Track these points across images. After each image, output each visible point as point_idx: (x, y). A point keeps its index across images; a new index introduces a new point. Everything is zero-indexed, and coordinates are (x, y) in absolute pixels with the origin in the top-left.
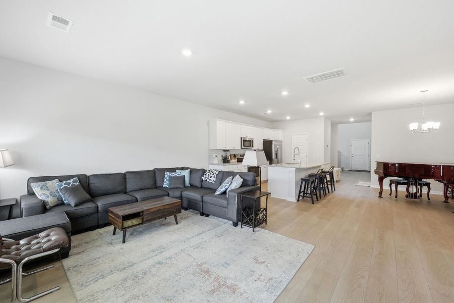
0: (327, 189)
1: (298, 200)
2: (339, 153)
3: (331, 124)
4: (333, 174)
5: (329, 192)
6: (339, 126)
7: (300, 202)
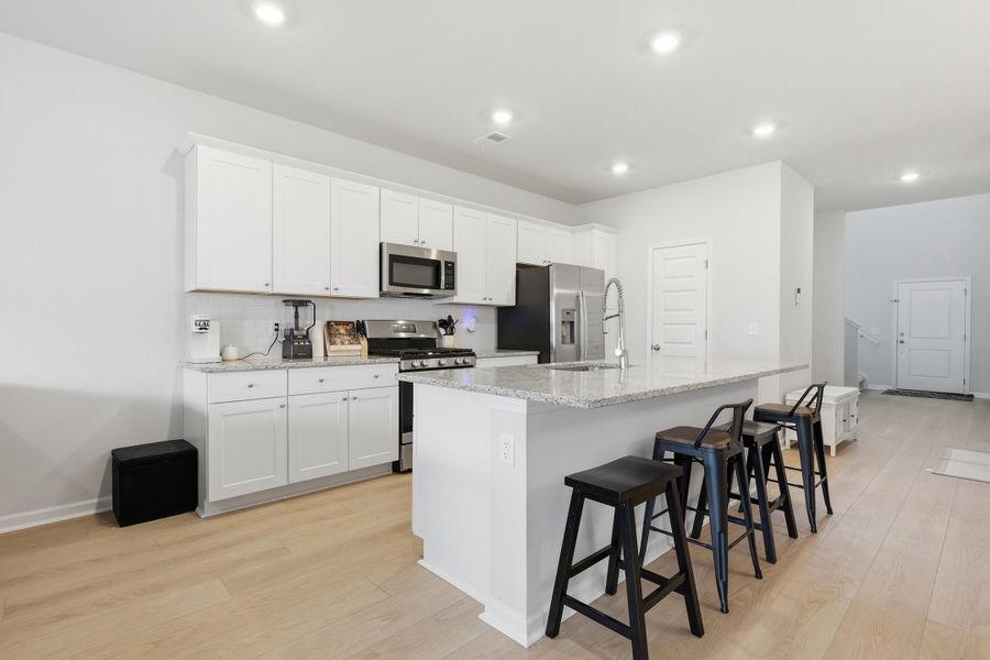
0: (778, 518)
1: (553, 629)
2: (851, 328)
3: (817, 212)
4: (818, 426)
5: (793, 533)
6: (853, 219)
7: (564, 642)
